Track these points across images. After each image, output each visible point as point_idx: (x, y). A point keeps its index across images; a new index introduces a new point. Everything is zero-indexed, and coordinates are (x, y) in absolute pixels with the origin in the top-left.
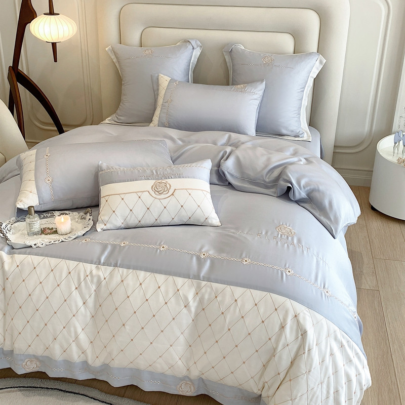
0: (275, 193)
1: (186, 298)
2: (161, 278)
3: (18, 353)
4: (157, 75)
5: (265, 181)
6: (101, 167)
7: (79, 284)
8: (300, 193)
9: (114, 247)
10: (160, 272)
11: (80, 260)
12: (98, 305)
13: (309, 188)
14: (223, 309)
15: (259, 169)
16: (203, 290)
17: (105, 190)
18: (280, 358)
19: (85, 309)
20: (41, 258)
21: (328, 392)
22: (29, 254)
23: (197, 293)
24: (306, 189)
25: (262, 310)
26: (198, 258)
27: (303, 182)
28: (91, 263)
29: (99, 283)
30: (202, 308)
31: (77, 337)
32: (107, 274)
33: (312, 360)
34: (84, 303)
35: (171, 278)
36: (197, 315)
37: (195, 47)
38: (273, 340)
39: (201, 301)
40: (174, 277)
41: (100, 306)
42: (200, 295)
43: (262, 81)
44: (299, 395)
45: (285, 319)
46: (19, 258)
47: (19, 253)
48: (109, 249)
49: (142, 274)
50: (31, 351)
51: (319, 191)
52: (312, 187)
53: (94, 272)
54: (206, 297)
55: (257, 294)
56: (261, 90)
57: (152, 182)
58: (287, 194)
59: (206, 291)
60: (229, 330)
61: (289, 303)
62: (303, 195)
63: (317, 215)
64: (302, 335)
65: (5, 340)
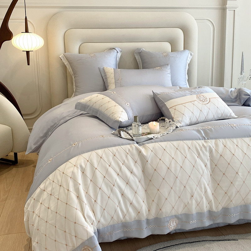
2: (247, 140)
3: (164, 216)
6: (157, 93)
11: (192, 139)
17: (169, 104)
19: (207, 170)
28: (200, 140)
29: (211, 151)
31: (206, 192)
32: (214, 145)
34: (205, 166)
37: (118, 51)
43: (168, 65)
46: (150, 145)
47: (148, 143)
49: (235, 140)
50: (174, 213)
53: (205, 144)
56: (169, 69)
57: (195, 96)
65: (149, 211)
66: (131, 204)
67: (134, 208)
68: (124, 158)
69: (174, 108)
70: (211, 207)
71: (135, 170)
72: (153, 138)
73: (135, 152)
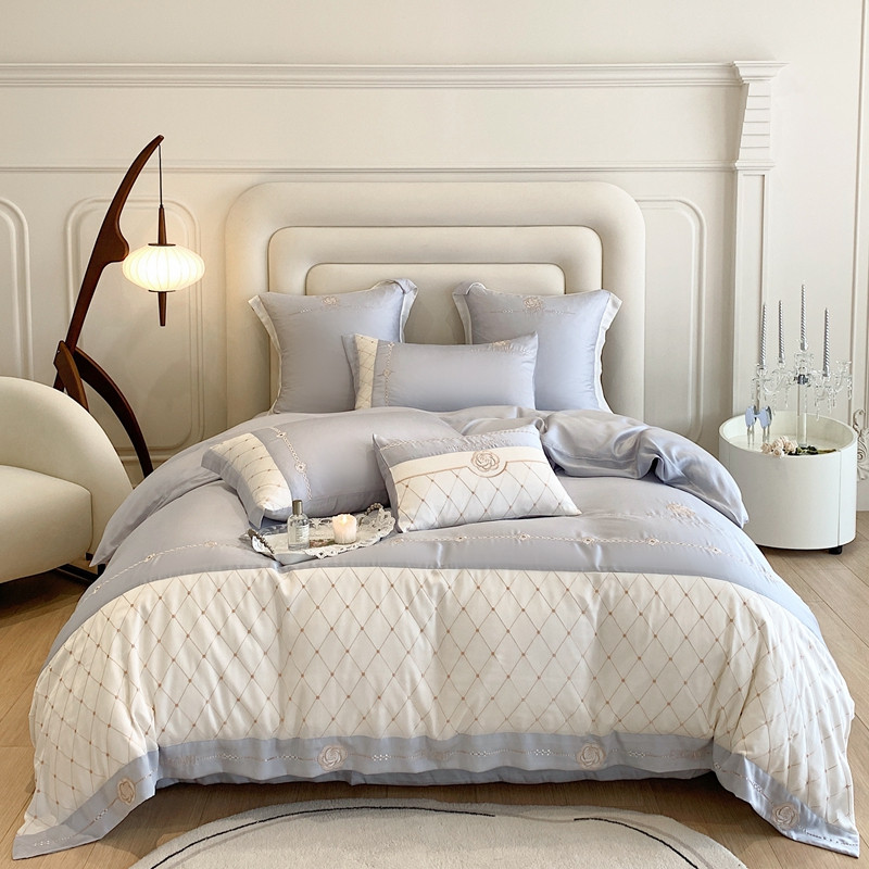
0: (633, 474)
1: (583, 600)
2: (537, 576)
3: (311, 736)
4: (351, 336)
5: (614, 457)
6: (381, 442)
7: (411, 602)
8: (673, 469)
9: (447, 545)
10: (535, 568)
11: (404, 566)
12: (445, 631)
13: (684, 460)
14: (640, 607)
15: (601, 441)
16: (606, 585)
17: (398, 473)
18: (737, 664)
19: (425, 641)
20: (340, 570)
21: (810, 712)
22: (318, 566)
23: (597, 591)
24: (681, 461)
25: (696, 603)
26: (582, 545)
27: (674, 453)
28: (423, 567)
29: (442, 597)
30: (607, 612)
31: (414, 690)
32: (452, 582)
33: (782, 662)
34: (422, 631)
35: (552, 574)
36: (601, 625)
37: (407, 290)
38: (722, 640)
39: (604, 603)
40: (558, 573)
41: (448, 632)
42: (601, 592)
43: (533, 334)
44: (775, 715)
45: (732, 610)
46: (303, 574)
47: (300, 568)
48: (441, 547)
49: (506, 574)
50: (334, 731)
51: (699, 463)
52: (689, 458)
53: (431, 579)
54: (612, 594)
55: (685, 580)
56: (534, 348)
57: (469, 455)
58: (653, 472)
59: (610, 586)
60: (655, 636)
61: (731, 587)
62: (679, 472)
63: (705, 497)
64: (759, 628)
65: (282, 720)
66: (238, 700)
67: (245, 709)
68: (239, 598)
69: (406, 482)
70: (428, 727)
71: (258, 627)
72: (319, 556)
73: (266, 586)
